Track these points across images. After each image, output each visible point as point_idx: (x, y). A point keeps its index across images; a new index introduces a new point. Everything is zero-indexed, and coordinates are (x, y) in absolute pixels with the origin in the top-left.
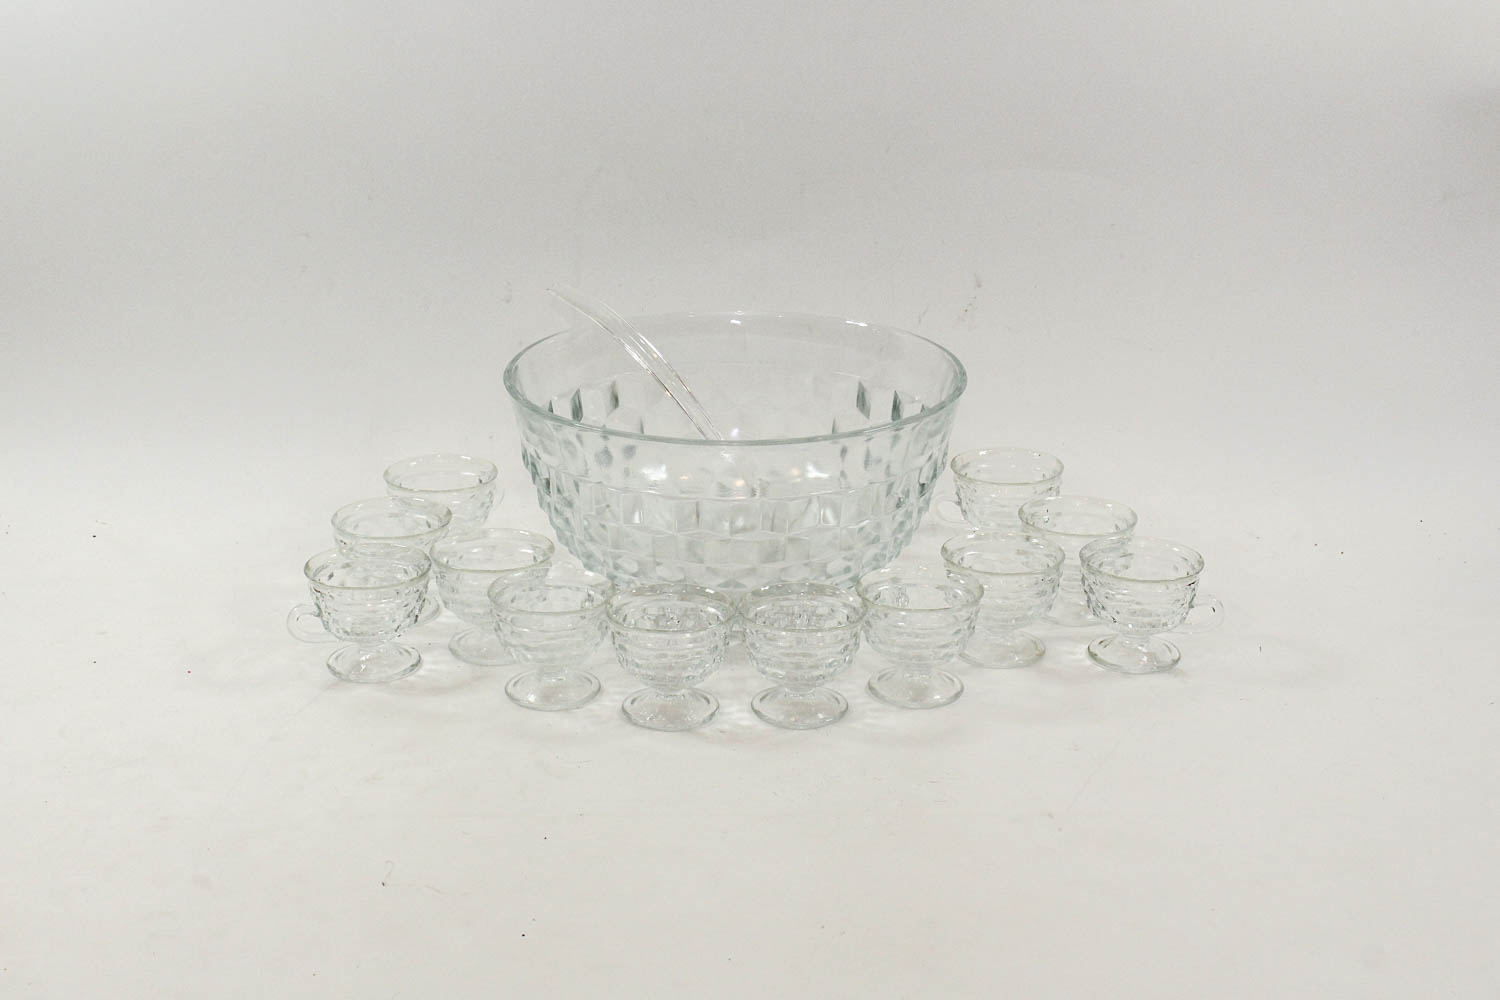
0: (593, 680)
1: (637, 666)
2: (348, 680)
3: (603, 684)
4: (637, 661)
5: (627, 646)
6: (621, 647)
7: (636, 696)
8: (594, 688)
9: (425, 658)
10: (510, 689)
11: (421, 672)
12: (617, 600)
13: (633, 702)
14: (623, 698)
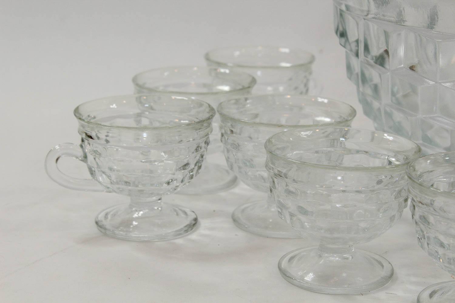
0: (385, 264)
1: (442, 245)
2: (114, 237)
3: (397, 271)
4: (442, 238)
5: (431, 219)
6: (424, 219)
7: (436, 288)
8: (384, 273)
9: (204, 223)
10: (284, 264)
11: (194, 236)
12: (422, 166)
13: (431, 296)
14: (420, 289)
